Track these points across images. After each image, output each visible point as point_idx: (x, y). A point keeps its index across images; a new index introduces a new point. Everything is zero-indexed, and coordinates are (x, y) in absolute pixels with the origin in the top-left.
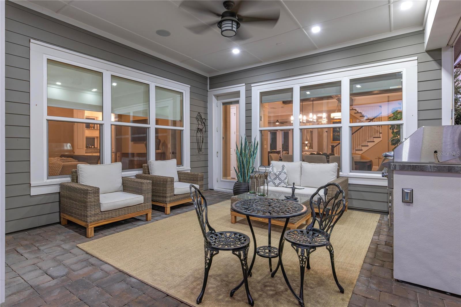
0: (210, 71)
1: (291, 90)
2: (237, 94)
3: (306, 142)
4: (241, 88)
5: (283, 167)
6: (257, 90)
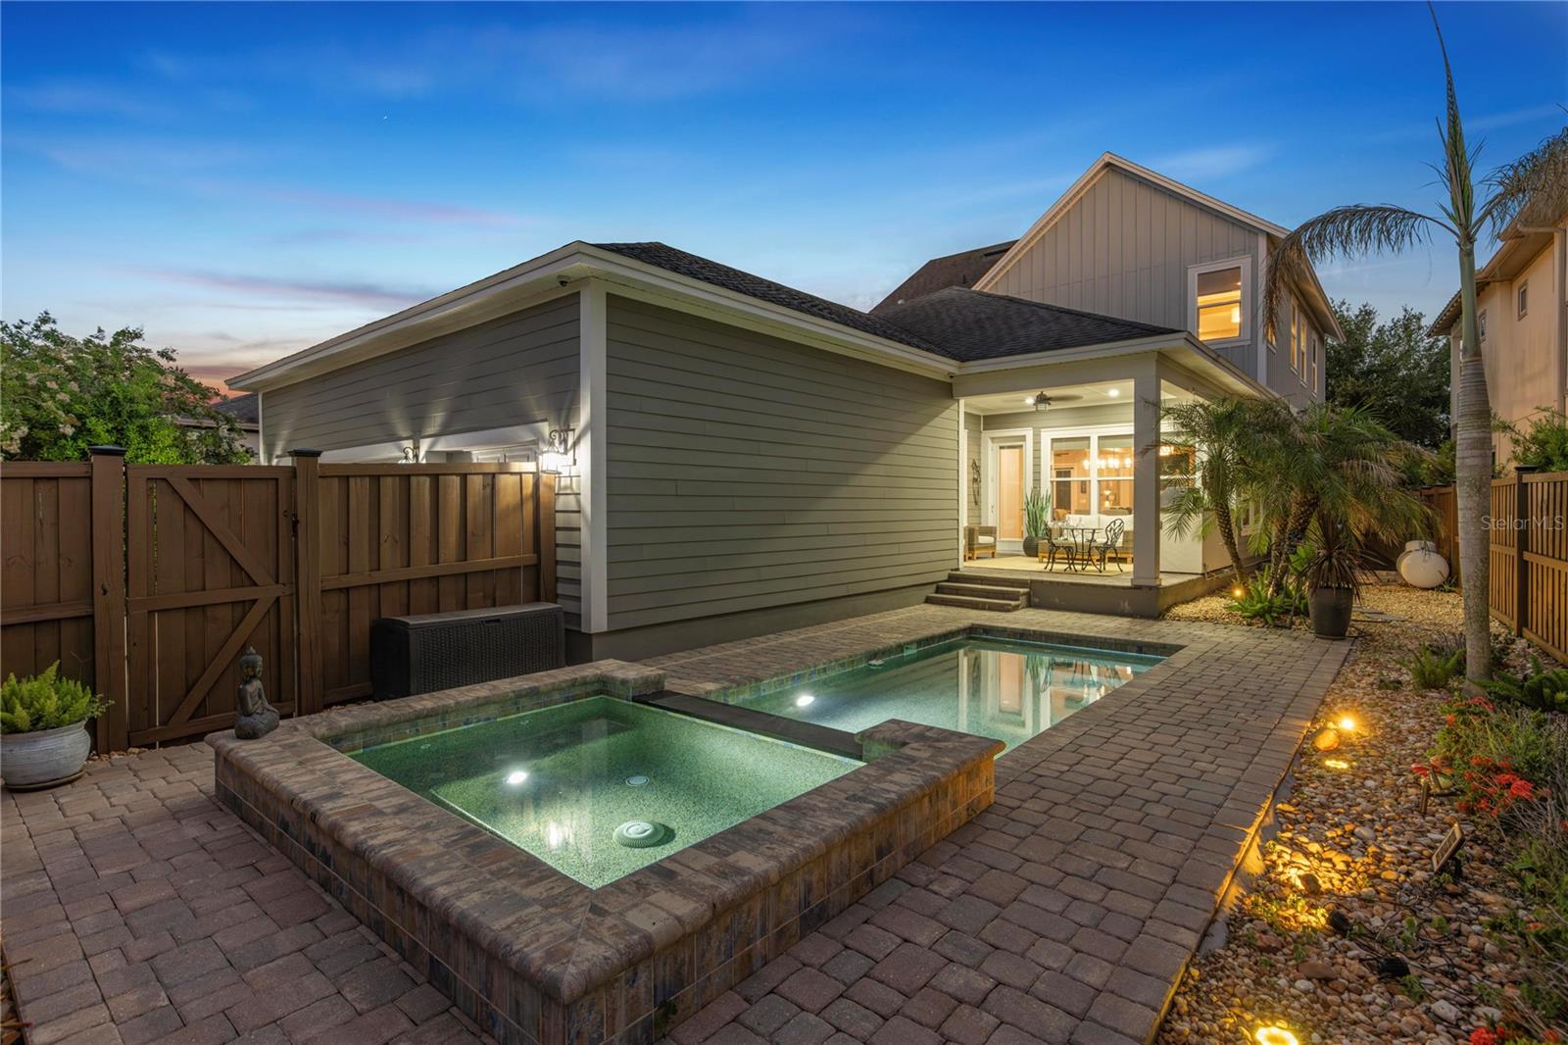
0: (983, 410)
1: (1088, 438)
2: (1023, 438)
3: (1107, 493)
4: (1029, 433)
5: (1081, 520)
6: (1047, 436)
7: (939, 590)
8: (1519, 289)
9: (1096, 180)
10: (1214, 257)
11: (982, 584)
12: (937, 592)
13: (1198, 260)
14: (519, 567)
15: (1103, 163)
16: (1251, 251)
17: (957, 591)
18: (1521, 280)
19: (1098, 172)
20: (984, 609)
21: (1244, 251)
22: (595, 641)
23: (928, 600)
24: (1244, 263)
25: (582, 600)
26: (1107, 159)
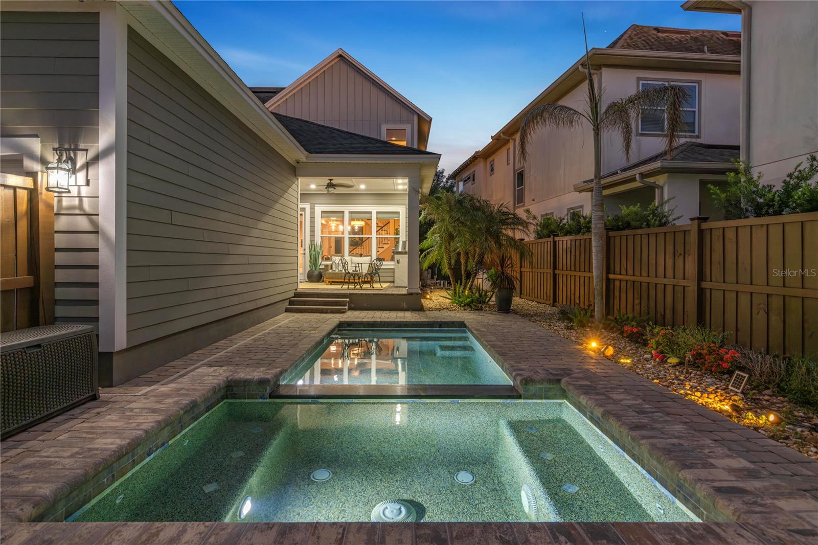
1: (343, 212)
2: (304, 210)
4: (308, 206)
6: (318, 209)
7: (291, 303)
8: (490, 162)
9: (333, 63)
10: (394, 122)
11: (318, 298)
12: (289, 305)
13: (386, 122)
14: (12, 291)
15: (338, 54)
16: (411, 122)
17: (304, 303)
18: (491, 159)
19: (335, 59)
20: (326, 313)
21: (408, 122)
22: (116, 360)
23: (287, 310)
24: (408, 127)
25: (100, 320)
26: (340, 53)
